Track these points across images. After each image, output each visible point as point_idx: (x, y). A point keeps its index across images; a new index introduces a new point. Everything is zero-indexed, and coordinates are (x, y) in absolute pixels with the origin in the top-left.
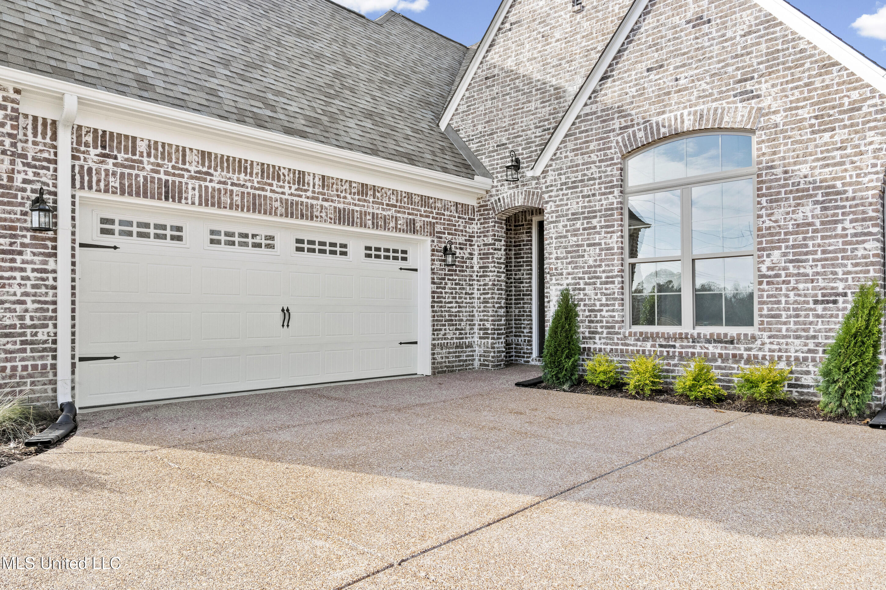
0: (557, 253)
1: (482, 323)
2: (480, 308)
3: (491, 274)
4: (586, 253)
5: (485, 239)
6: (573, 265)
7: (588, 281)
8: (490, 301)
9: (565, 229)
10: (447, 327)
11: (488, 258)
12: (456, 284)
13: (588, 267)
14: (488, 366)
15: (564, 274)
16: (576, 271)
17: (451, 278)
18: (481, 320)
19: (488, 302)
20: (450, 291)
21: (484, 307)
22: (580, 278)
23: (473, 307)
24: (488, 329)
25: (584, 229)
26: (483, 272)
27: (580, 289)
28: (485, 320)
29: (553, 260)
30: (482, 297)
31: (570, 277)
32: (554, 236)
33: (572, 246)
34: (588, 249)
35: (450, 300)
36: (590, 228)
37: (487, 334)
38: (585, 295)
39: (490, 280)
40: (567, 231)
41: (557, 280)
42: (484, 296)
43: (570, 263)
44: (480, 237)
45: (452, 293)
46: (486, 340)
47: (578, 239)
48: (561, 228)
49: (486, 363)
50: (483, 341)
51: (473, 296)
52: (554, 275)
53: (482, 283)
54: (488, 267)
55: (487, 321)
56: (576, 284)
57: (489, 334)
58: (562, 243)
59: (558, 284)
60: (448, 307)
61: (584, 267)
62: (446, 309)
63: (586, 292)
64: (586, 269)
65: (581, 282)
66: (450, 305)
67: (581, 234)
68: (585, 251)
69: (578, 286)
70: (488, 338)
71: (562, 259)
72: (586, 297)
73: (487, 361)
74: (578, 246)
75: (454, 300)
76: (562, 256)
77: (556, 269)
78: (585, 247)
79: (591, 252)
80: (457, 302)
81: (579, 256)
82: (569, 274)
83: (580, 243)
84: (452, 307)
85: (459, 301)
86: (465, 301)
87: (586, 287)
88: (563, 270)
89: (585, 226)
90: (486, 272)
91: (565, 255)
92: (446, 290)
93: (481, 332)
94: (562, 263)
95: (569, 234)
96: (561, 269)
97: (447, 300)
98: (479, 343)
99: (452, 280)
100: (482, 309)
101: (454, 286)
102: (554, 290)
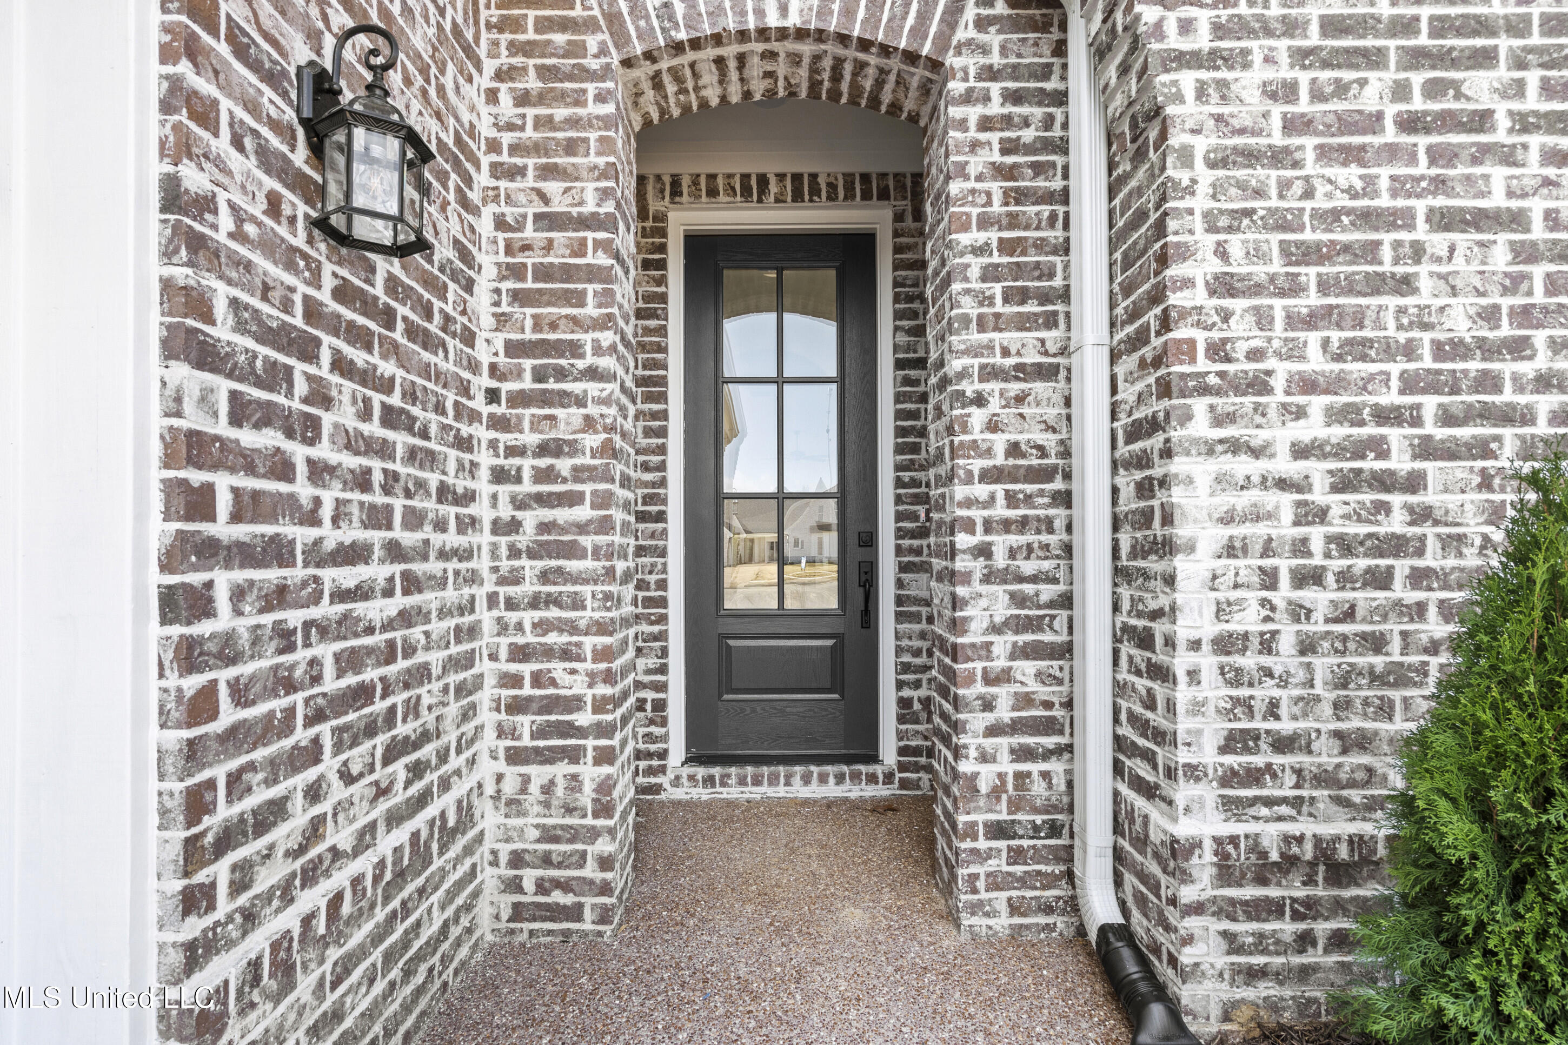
0: (1222, 253)
1: (526, 669)
2: (514, 579)
3: (593, 388)
4: (1424, 269)
5: (553, 187)
6: (1336, 336)
7: (1441, 433)
8: (587, 541)
9: (1277, 111)
10: (329, 764)
11: (579, 299)
12: (391, 417)
13: (1439, 351)
14: (575, 913)
15: (1278, 383)
16: (1355, 368)
17: (359, 357)
18: (520, 653)
19: (572, 551)
20: (351, 461)
21: (544, 577)
22: (1384, 416)
23: (473, 578)
24: (575, 704)
25: (1410, 124)
26: (539, 375)
27: (1385, 482)
28: (548, 653)
29: (1198, 296)
30: (530, 518)
31: (1317, 403)
32: (1201, 145)
33: (1331, 217)
34: (1438, 242)
35: (352, 534)
36: (1448, 121)
37: (569, 730)
38: (1421, 515)
39: (589, 424)
40: (1291, 125)
41: (1219, 420)
42: (547, 514)
43: (1311, 321)
44: (516, 172)
45: (362, 481)
46: (562, 769)
47: (1370, 181)
48: (1253, 96)
49: (558, 897)
50: (539, 773)
51: (472, 510)
52: (1205, 390)
53: (531, 439)
54: (575, 349)
55: (566, 654)
56: (1359, 450)
57: (581, 732)
58: (1259, 193)
59: (1235, 447)
60: (341, 595)
61: (1409, 351)
62: (326, 610)
63: (1430, 497)
64: (1428, 363)
65: (1395, 435)
66: (348, 576)
67: (1392, 152)
68: (1418, 252)
69: (1370, 464)
70: (574, 755)
71: (1257, 290)
72: (1429, 530)
73: (564, 886)
74: (1367, 218)
75: (376, 537)
76: (1260, 271)
77: (1218, 351)
78: (1421, 232)
79: (1459, 261)
80: (395, 552)
81: (1378, 284)
82: (1309, 385)
83: (1384, 201)
84: (361, 593)
85: (409, 539)
86: (437, 539)
87: (1430, 467)
88: (1271, 363)
89: (1418, 103)
90: (561, 374)
91: (1277, 266)
92: (324, 451)
93: (525, 722)
94: (1263, 319)
95: (1310, 142)
96: (1255, 355)
97: (332, 537)
98: (510, 787)
99: (366, 377)
100: (529, 587)
101: (374, 429)
102: (1203, 482)
